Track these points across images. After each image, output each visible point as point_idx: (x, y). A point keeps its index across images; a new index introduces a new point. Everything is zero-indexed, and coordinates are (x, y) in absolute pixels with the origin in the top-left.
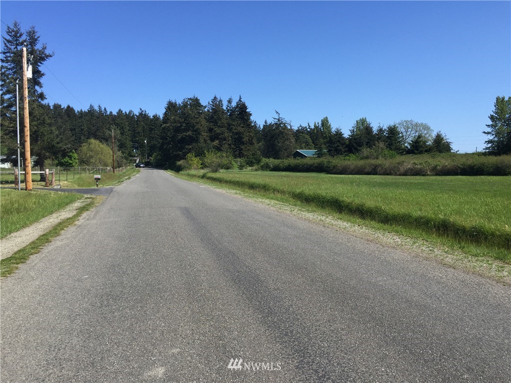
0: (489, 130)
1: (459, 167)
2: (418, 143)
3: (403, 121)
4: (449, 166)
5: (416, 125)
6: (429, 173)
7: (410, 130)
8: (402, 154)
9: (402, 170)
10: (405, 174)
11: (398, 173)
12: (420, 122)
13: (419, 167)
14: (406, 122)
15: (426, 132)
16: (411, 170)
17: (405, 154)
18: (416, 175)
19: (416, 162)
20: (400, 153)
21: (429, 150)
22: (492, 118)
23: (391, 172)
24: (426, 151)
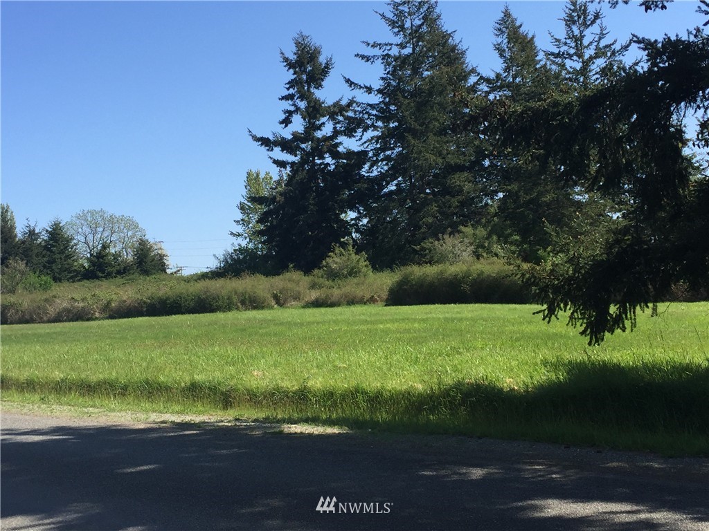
0: (239, 229)
1: (145, 303)
2: (102, 257)
3: (86, 212)
4: (128, 302)
5: (112, 220)
6: (97, 315)
7: (101, 229)
8: (72, 279)
9: (52, 311)
10: (57, 319)
11: (45, 319)
12: (118, 214)
13: (81, 305)
14: (92, 213)
15: (130, 233)
16: (68, 311)
17: (79, 281)
18: (77, 320)
19: (76, 296)
20: (71, 278)
21: (124, 271)
22: (242, 208)
23: (32, 318)
24: (119, 273)
